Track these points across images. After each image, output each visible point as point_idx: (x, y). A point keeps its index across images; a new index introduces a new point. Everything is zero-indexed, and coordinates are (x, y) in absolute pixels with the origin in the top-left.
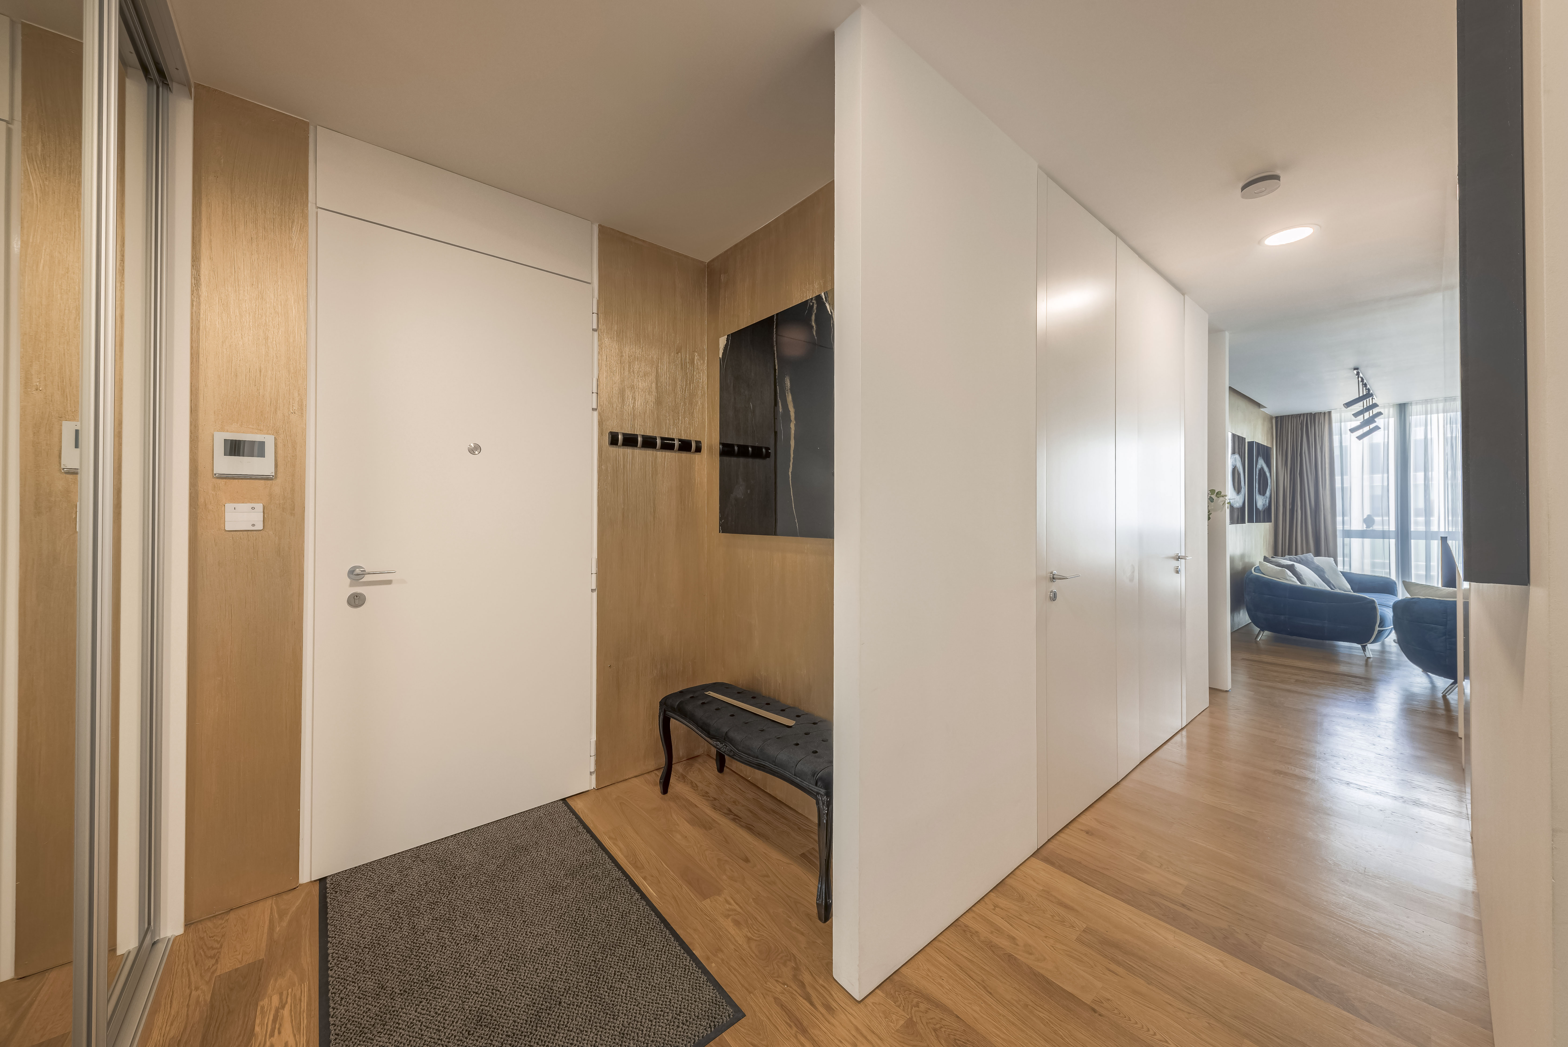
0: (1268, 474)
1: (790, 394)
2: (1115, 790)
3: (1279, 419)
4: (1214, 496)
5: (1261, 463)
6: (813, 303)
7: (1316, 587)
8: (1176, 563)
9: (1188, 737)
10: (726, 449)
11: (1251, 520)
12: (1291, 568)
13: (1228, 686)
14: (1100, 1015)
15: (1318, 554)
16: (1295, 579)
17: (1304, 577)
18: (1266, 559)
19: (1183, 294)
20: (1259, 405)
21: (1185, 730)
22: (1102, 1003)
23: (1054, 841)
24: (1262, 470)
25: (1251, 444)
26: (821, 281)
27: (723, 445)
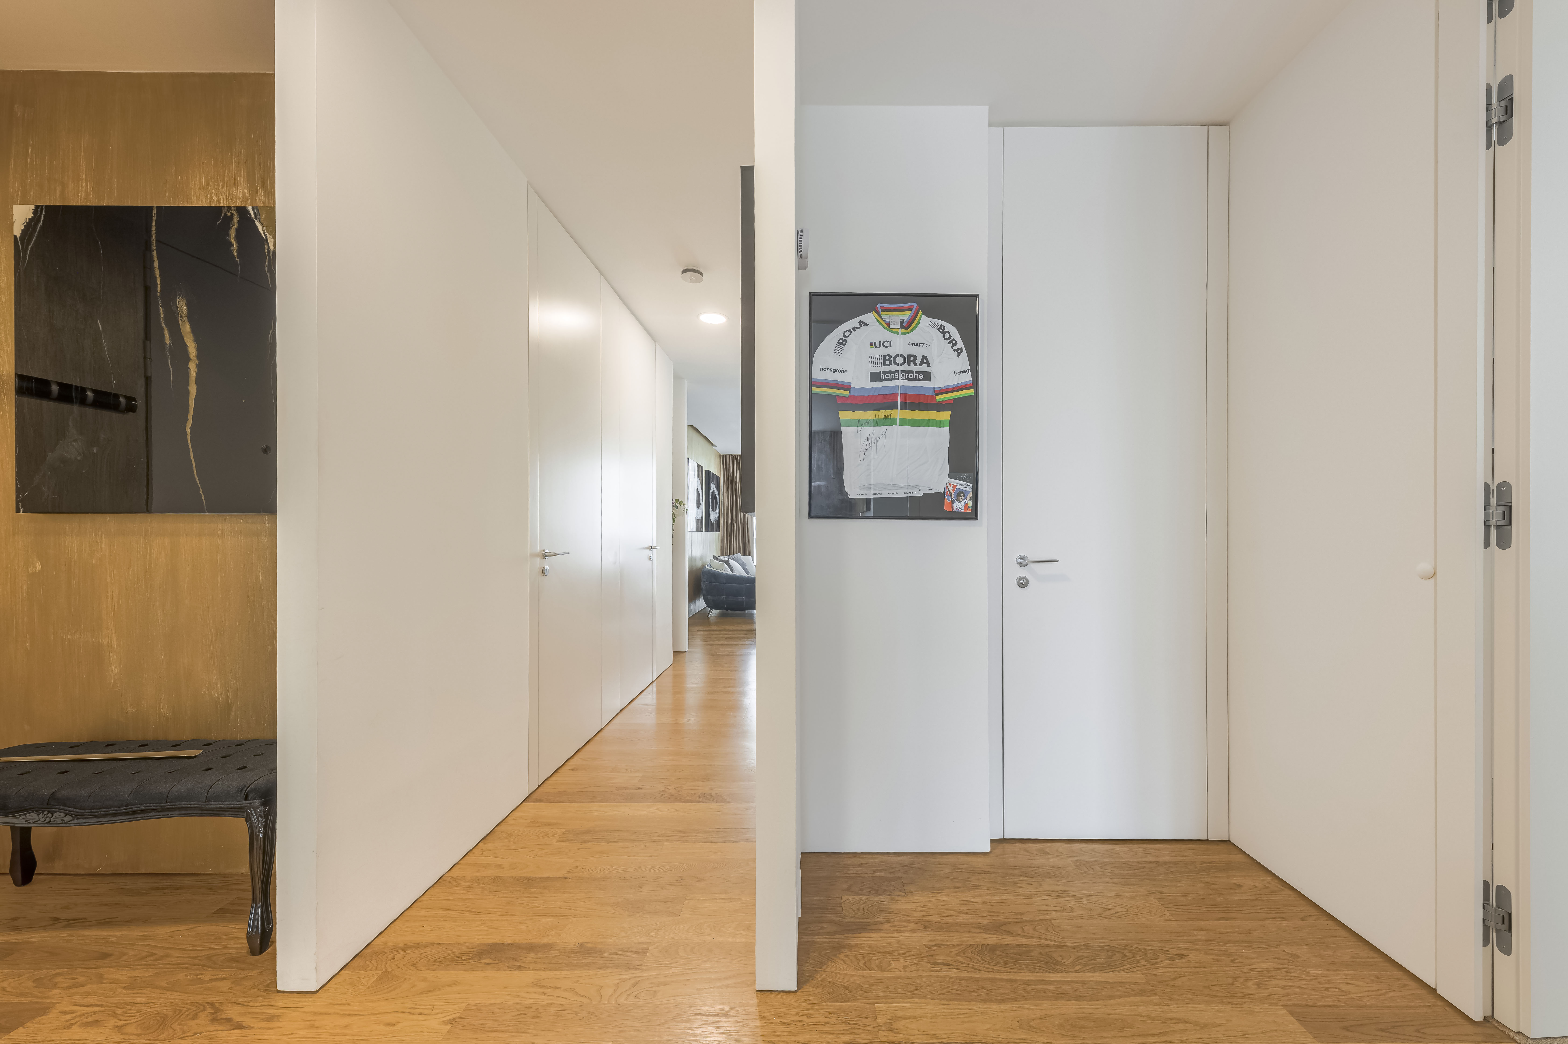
0: (717, 497)
1: (187, 323)
2: (600, 735)
3: (724, 457)
4: (678, 504)
5: (713, 487)
6: (232, 214)
7: (741, 575)
8: (648, 552)
9: (657, 686)
10: (25, 384)
11: (707, 530)
12: (727, 562)
13: (686, 648)
14: (570, 878)
15: (744, 554)
16: (729, 570)
17: (734, 569)
18: (714, 557)
19: (655, 341)
20: (712, 444)
21: (655, 682)
22: (572, 870)
23: (544, 786)
24: (713, 492)
25: (707, 472)
26: (246, 191)
27: (20, 377)
